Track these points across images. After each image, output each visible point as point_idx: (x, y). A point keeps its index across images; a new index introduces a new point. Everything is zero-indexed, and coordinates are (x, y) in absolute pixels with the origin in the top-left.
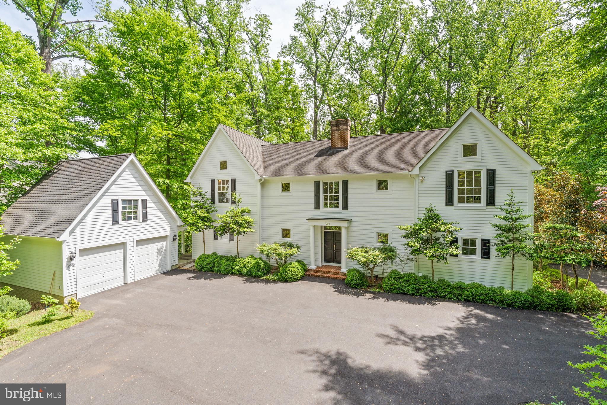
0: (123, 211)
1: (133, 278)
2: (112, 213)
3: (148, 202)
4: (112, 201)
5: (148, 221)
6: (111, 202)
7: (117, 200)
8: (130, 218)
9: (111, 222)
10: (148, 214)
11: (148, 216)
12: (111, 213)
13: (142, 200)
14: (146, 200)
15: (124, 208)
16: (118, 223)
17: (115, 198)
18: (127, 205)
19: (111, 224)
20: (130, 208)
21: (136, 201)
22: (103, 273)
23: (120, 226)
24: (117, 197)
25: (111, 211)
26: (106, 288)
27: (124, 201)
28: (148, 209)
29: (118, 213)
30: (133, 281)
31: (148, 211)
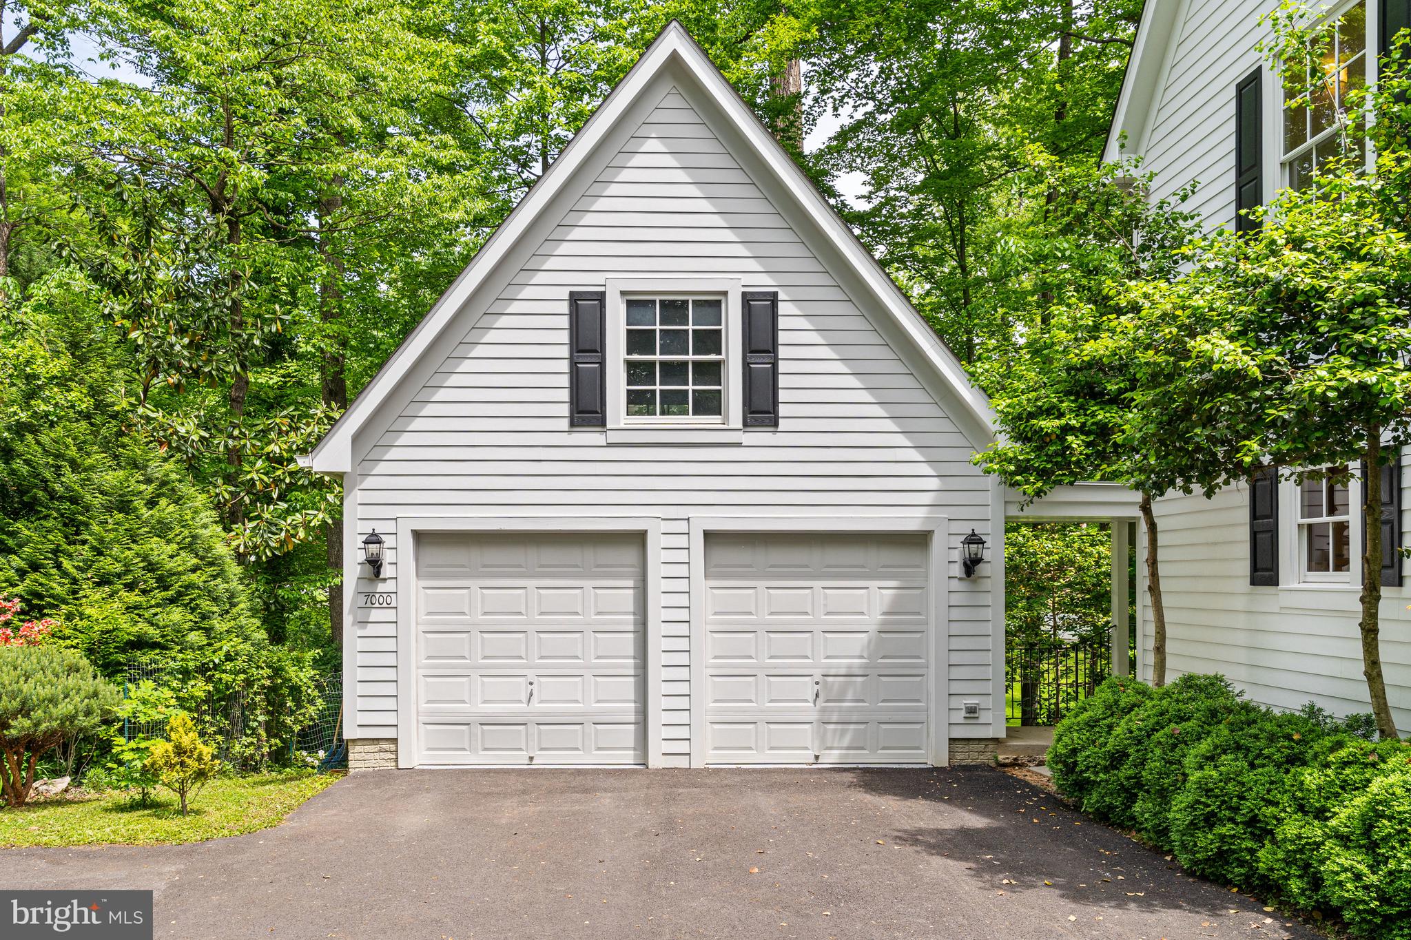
0: (636, 357)
1: (683, 747)
2: (573, 364)
3: (783, 308)
4: (574, 298)
5: (783, 424)
6: (564, 307)
7: (601, 297)
8: (674, 403)
9: (565, 410)
10: (783, 381)
11: (783, 396)
12: (564, 366)
13: (747, 299)
14: (773, 299)
15: (639, 340)
16: (602, 423)
17: (588, 283)
18: (658, 327)
19: (564, 424)
20: (674, 341)
21: (712, 305)
22: (531, 673)
23: (614, 437)
24: (598, 279)
25: (565, 352)
26: (544, 760)
27: (636, 305)
28: (783, 352)
29: (602, 364)
30: (682, 763)
31: (783, 367)
